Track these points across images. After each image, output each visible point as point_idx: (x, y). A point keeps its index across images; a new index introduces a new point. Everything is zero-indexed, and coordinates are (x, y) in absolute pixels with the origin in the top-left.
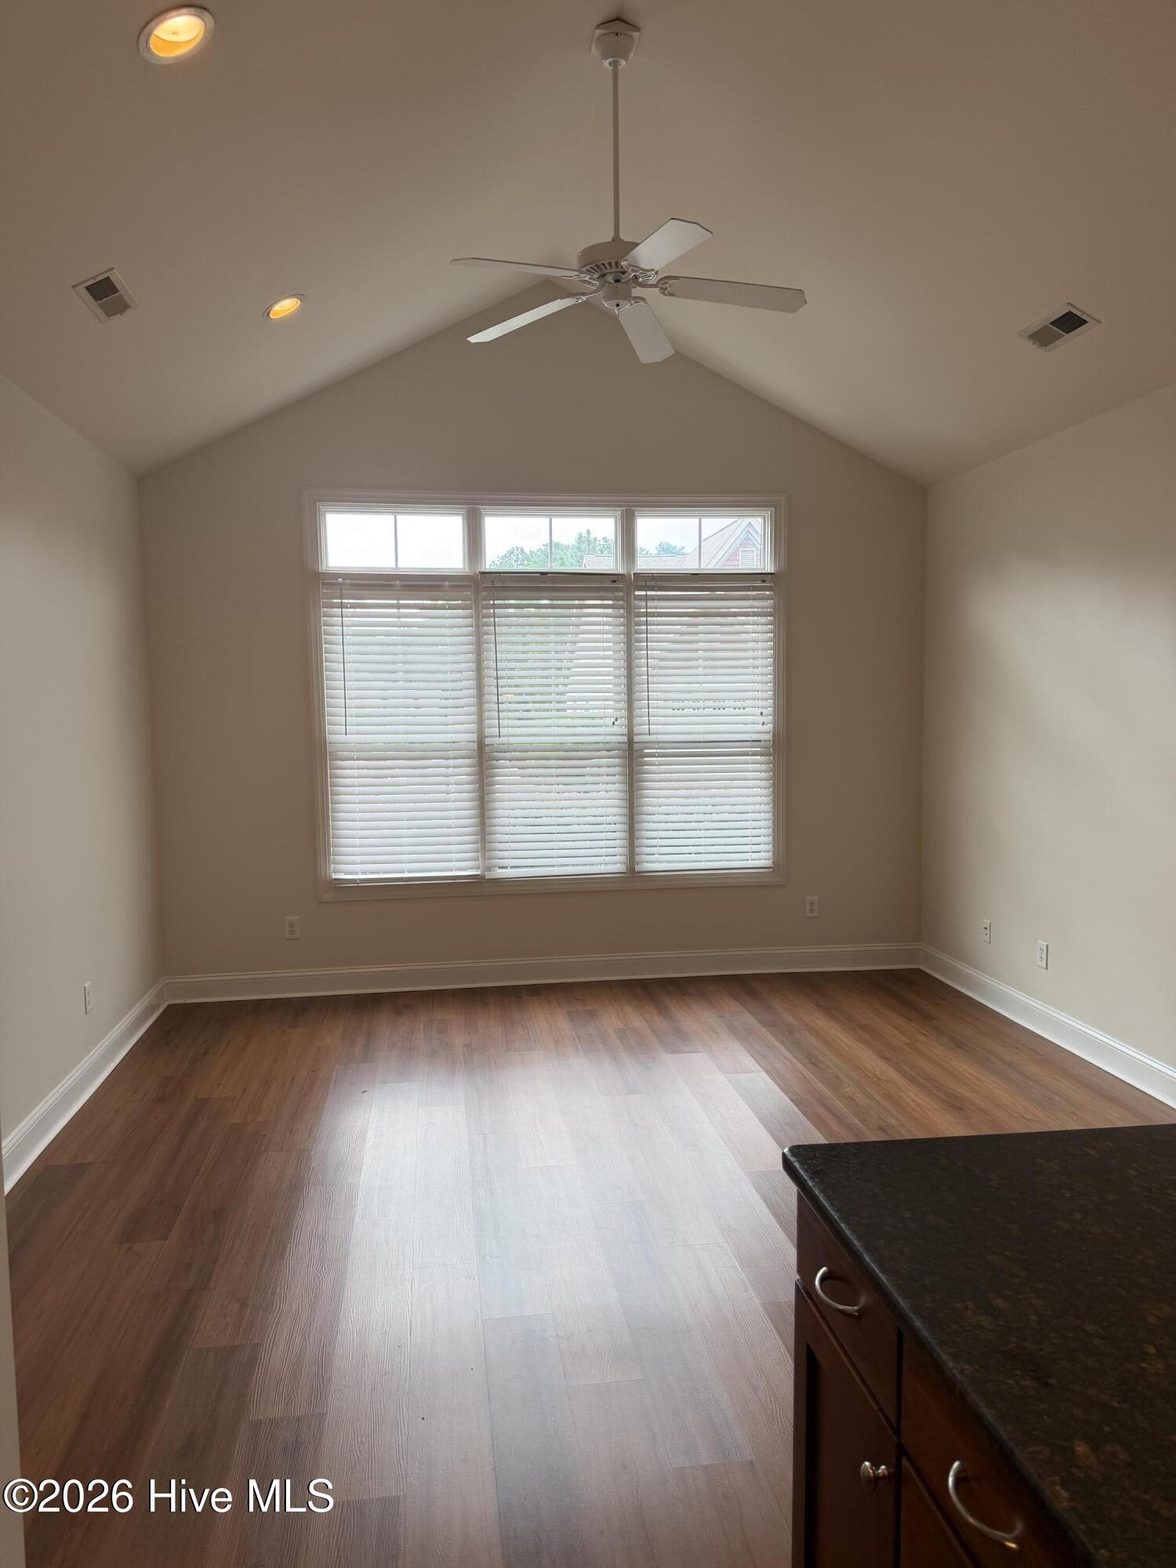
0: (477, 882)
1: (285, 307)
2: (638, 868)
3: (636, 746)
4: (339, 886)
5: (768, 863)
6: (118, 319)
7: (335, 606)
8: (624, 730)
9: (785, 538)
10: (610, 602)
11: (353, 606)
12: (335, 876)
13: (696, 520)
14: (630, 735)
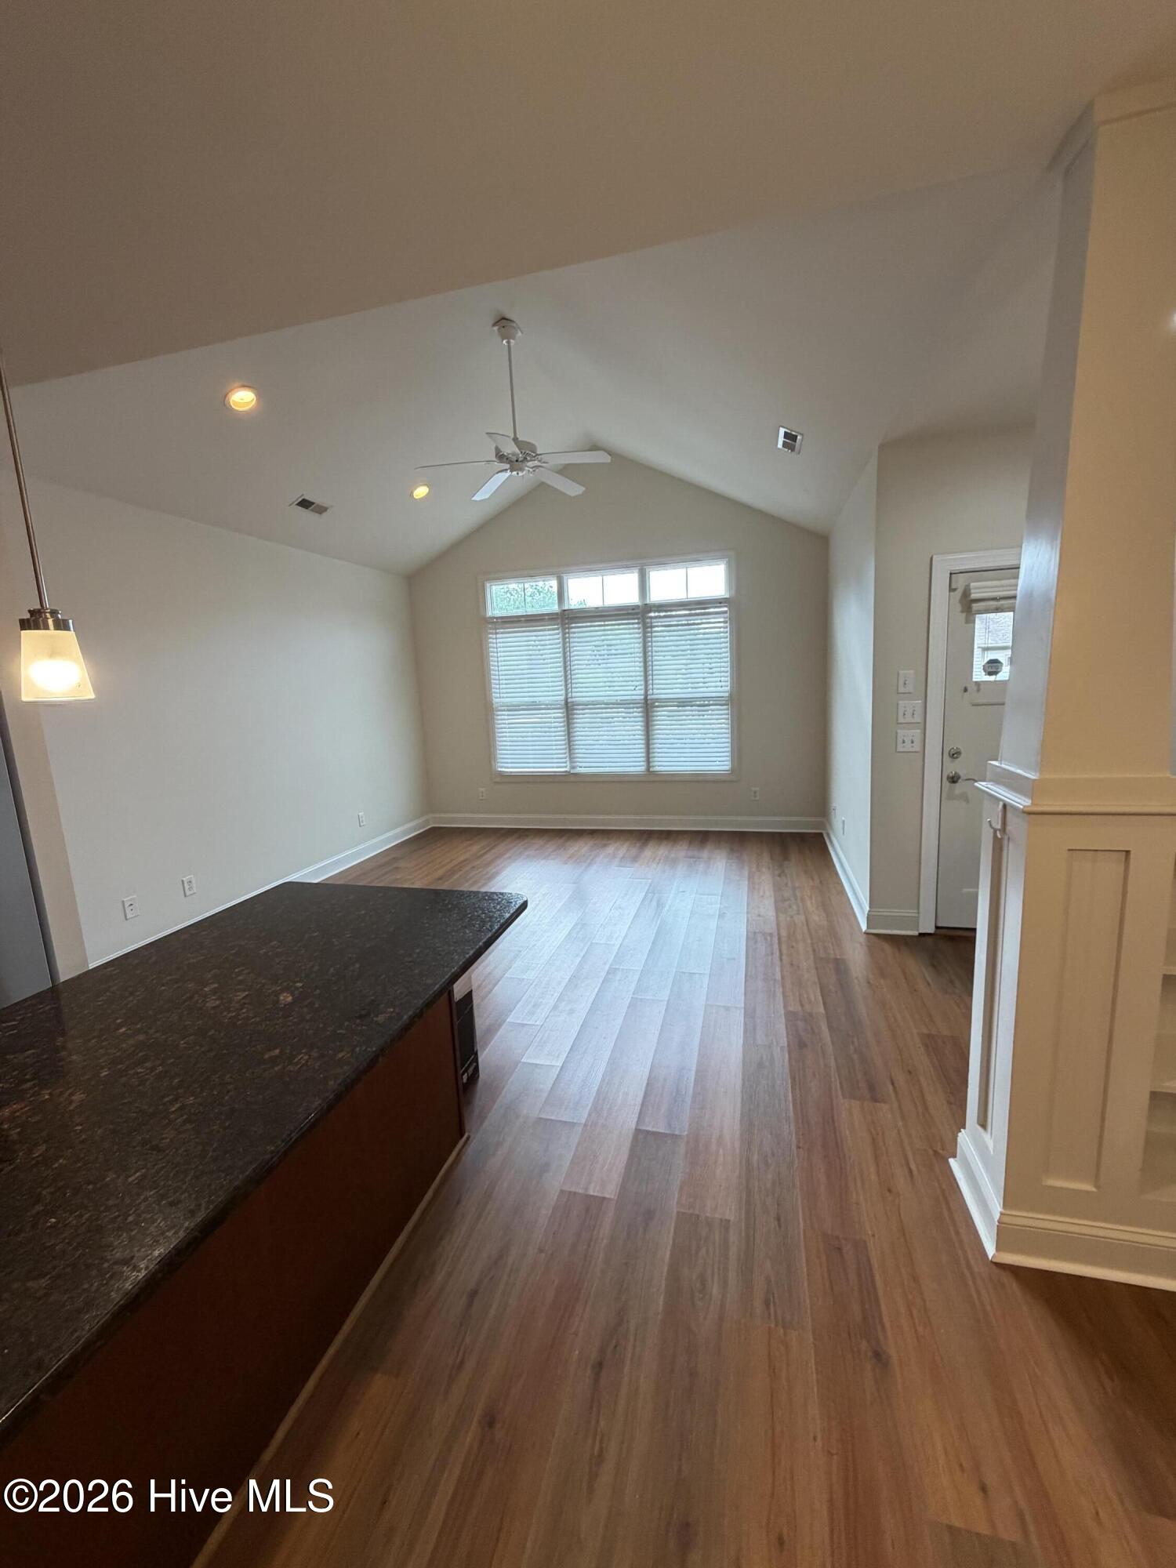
0: (568, 774)
1: (421, 492)
2: (651, 769)
3: (649, 702)
4: (501, 774)
5: (727, 768)
6: (325, 514)
7: (492, 634)
8: (642, 692)
9: (737, 578)
10: (636, 621)
11: (502, 633)
12: (499, 769)
13: (684, 570)
14: (646, 695)
